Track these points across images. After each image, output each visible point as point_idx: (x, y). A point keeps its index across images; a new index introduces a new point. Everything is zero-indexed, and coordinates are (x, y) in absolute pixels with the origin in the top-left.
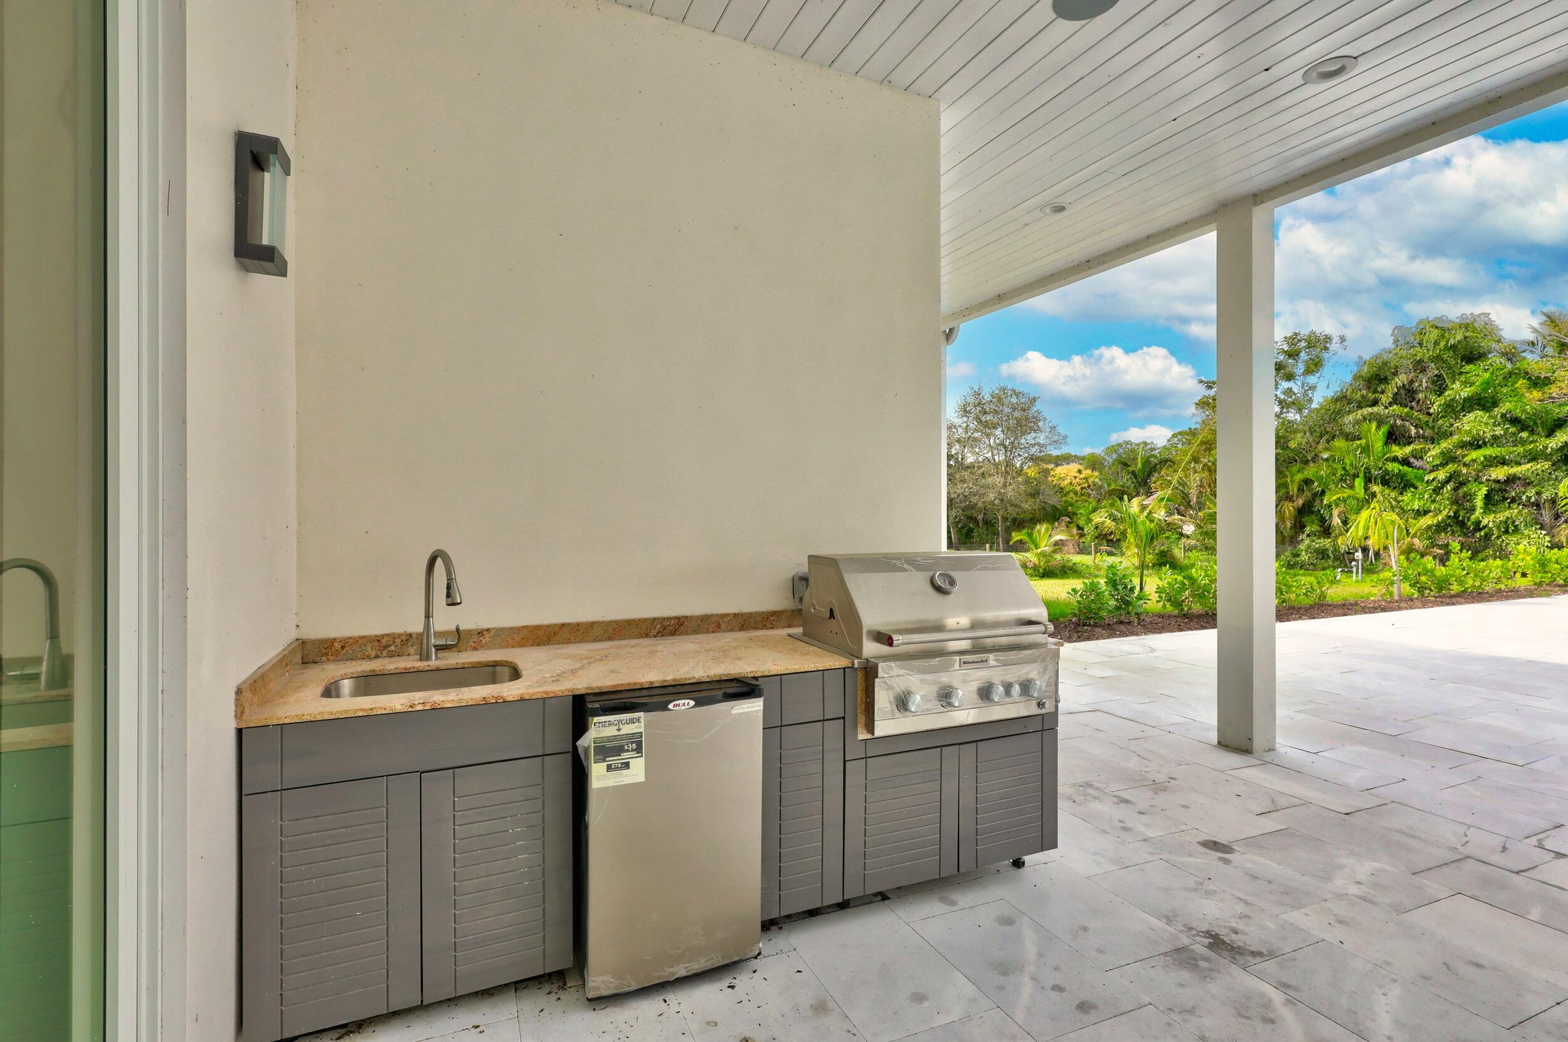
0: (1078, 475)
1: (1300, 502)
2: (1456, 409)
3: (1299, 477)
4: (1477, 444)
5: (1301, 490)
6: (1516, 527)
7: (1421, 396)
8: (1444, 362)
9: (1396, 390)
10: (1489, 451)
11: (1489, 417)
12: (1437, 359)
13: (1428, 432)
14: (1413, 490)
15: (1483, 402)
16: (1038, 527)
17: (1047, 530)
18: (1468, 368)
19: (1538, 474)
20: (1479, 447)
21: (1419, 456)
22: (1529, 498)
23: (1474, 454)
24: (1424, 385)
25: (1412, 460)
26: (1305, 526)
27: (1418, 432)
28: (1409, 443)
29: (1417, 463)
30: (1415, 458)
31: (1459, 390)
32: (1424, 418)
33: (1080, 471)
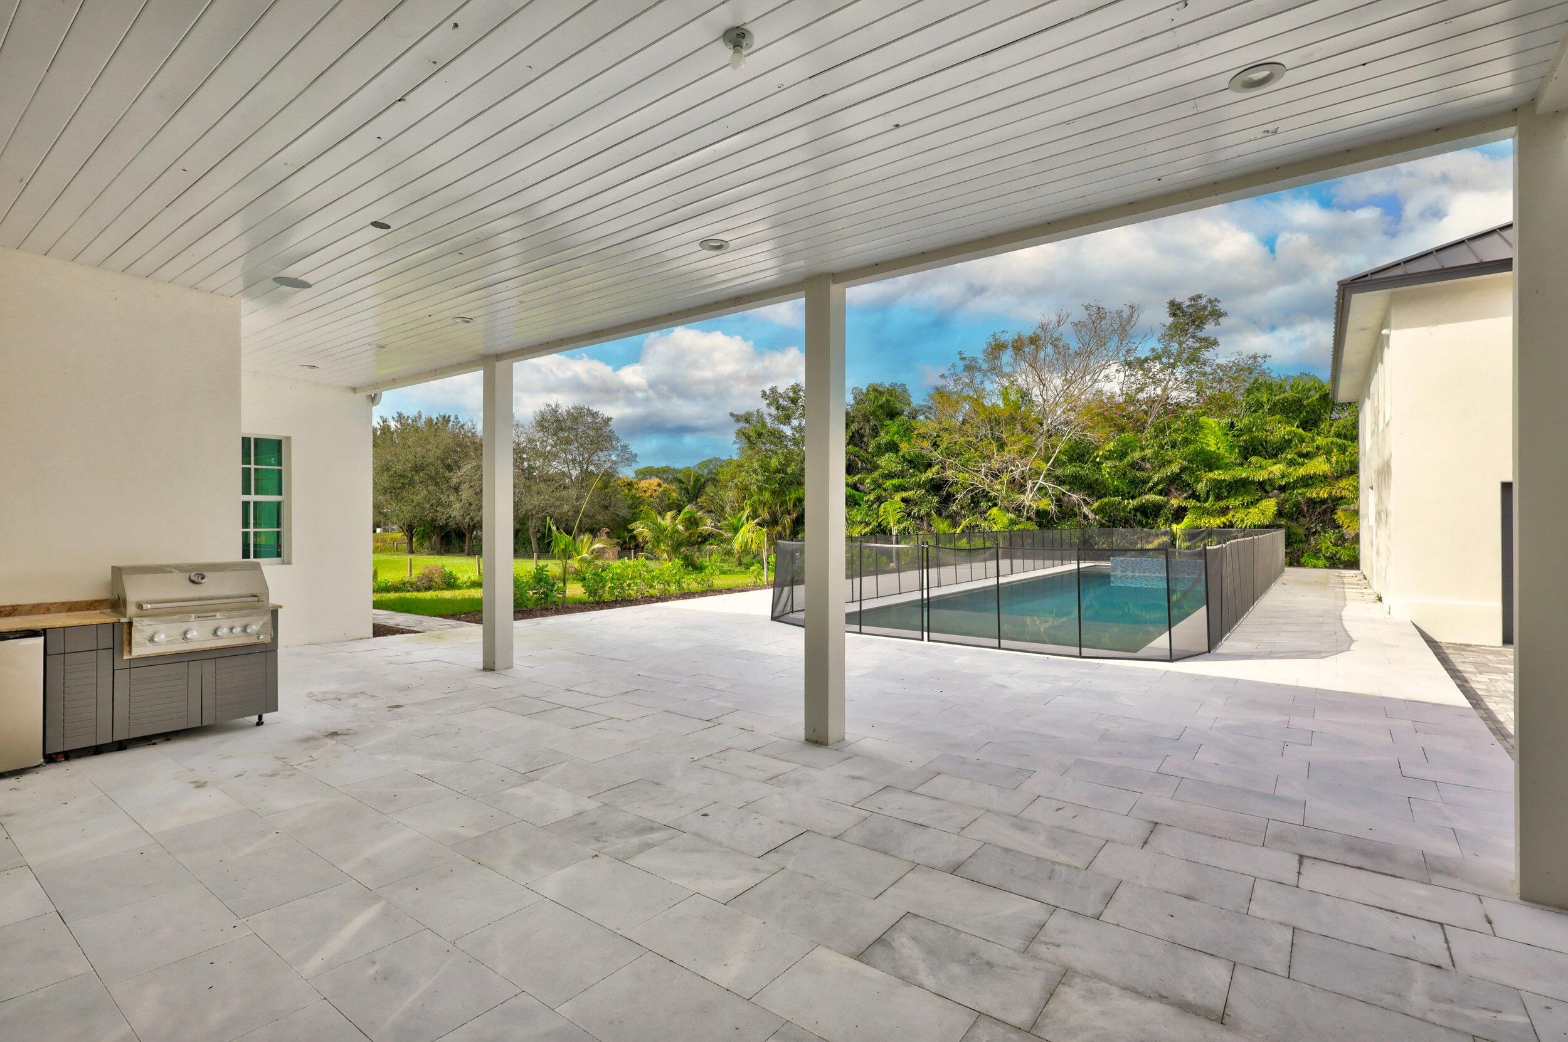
0: (658, 488)
1: (795, 515)
2: (881, 450)
3: (793, 496)
4: (890, 476)
5: (795, 505)
6: (909, 533)
7: (865, 439)
8: (877, 416)
9: (851, 434)
10: (895, 481)
11: (897, 458)
12: (873, 413)
13: (869, 466)
14: (857, 507)
15: (893, 447)
16: (582, 537)
17: (588, 539)
18: (888, 422)
19: (920, 498)
20: (893, 477)
21: (862, 482)
22: (915, 513)
23: (889, 483)
24: (868, 431)
25: (859, 485)
26: (798, 534)
27: (862, 466)
28: (858, 474)
29: (861, 487)
30: (860, 484)
31: (884, 438)
32: (866, 455)
33: (659, 485)
